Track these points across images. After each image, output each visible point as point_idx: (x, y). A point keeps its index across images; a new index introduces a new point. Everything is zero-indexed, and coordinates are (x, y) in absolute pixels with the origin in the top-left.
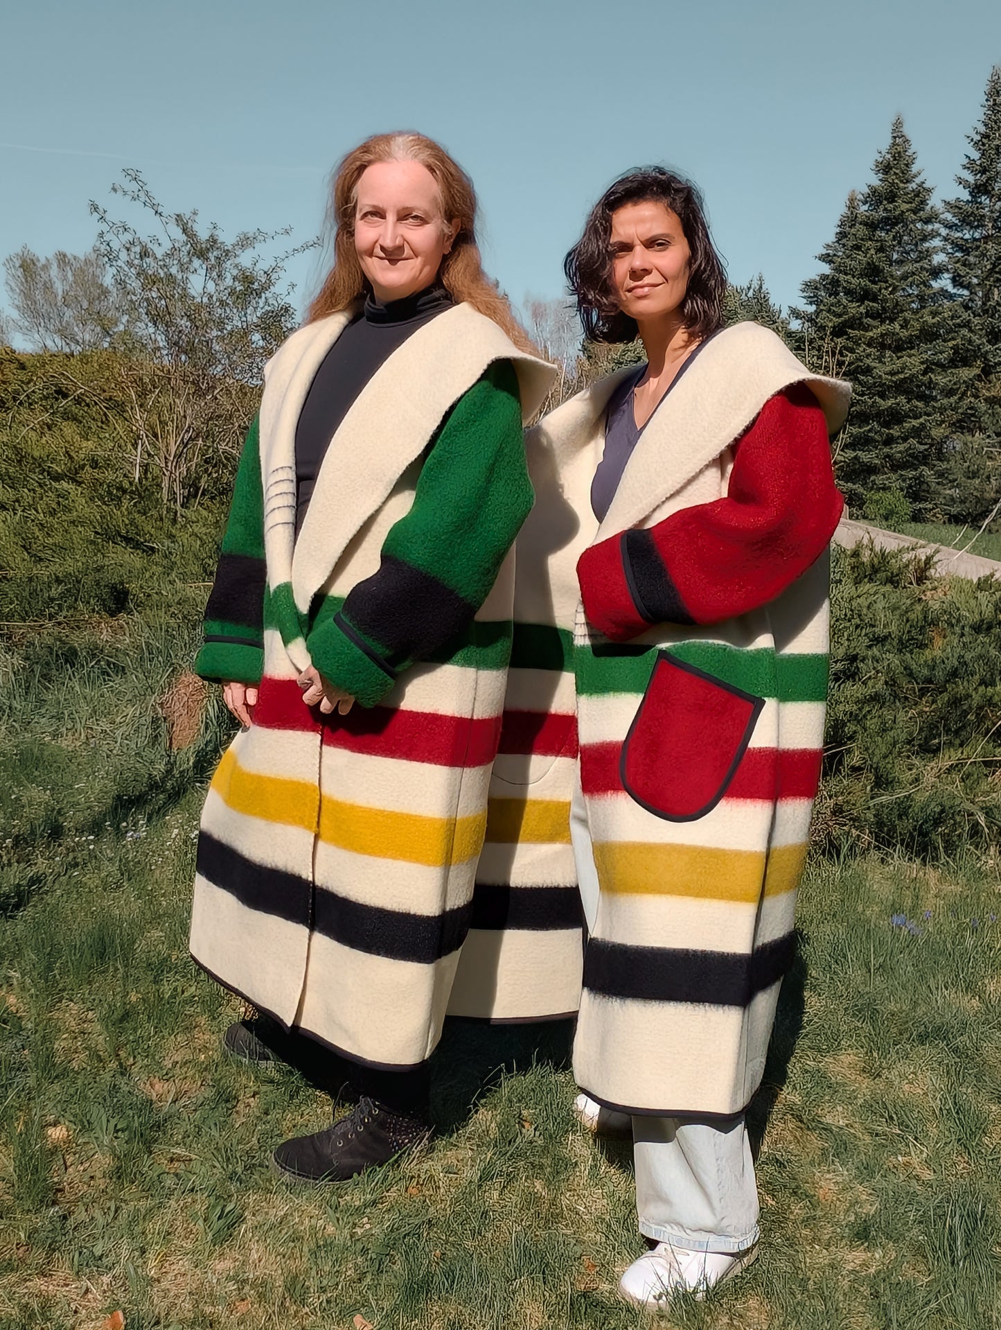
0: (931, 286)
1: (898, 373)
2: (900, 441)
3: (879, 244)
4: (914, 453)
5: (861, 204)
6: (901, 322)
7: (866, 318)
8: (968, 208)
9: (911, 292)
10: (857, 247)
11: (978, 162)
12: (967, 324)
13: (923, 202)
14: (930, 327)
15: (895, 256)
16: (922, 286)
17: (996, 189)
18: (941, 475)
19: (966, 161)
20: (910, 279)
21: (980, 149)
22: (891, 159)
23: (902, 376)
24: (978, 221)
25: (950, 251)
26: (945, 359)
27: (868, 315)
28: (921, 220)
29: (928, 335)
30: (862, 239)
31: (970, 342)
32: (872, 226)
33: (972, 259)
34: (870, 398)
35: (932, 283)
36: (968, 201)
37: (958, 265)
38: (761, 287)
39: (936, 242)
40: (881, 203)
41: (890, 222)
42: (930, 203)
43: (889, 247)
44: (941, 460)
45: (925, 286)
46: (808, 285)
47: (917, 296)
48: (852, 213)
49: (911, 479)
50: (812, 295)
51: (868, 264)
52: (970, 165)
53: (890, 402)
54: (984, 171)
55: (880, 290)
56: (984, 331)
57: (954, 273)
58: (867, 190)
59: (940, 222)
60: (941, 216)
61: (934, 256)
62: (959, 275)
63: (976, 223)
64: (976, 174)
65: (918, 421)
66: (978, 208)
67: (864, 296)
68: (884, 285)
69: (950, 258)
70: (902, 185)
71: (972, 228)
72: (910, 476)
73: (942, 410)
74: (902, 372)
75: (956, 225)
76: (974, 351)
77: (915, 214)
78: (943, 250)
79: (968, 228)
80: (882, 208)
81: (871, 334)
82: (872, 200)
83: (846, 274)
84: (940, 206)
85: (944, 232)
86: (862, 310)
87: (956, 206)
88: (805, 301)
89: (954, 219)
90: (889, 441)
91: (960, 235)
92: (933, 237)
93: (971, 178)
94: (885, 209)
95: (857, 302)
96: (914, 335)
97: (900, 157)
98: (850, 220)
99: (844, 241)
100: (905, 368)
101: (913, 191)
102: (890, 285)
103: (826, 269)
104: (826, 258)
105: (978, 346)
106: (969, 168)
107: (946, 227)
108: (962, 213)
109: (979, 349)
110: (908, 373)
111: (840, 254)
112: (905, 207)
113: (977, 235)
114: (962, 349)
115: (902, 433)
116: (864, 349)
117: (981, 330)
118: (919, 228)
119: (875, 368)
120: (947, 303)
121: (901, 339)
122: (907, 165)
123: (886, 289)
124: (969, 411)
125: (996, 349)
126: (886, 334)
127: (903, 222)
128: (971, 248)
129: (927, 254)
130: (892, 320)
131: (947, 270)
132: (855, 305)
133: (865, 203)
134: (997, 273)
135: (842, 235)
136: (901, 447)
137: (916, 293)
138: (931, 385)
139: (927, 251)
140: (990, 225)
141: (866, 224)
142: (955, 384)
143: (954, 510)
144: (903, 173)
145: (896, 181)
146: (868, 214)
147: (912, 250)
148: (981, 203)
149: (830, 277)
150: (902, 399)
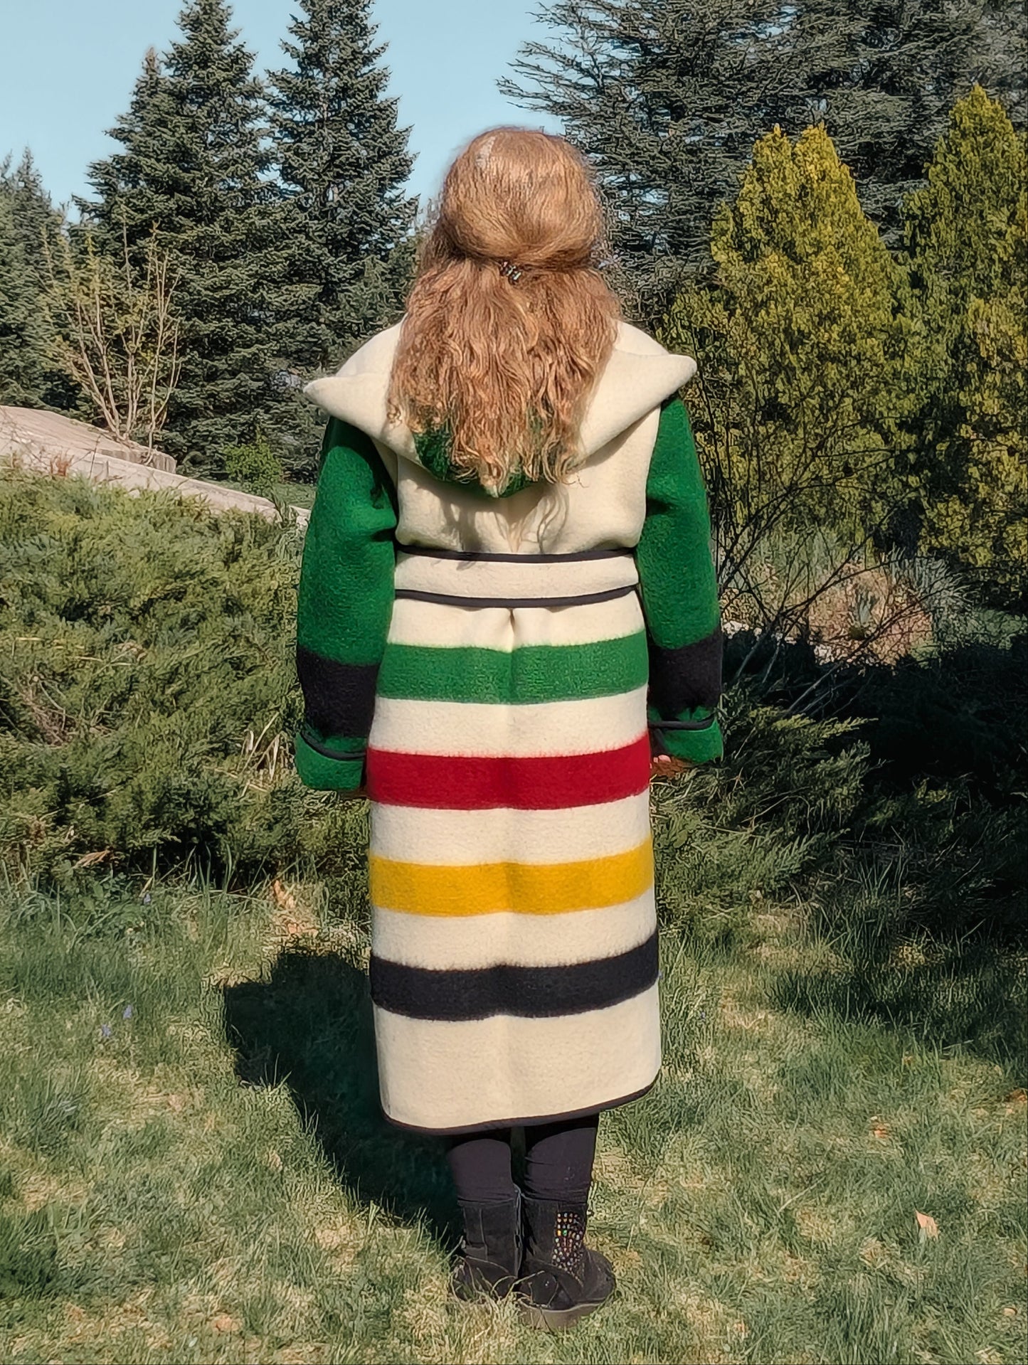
0: (255, 179)
1: (221, 288)
2: (227, 376)
3: (190, 120)
4: (246, 392)
5: (163, 66)
6: (222, 223)
7: (177, 215)
8: (298, 81)
9: (232, 184)
10: (162, 123)
11: (308, 26)
12: (303, 229)
13: (243, 71)
14: (259, 230)
15: (211, 138)
16: (246, 178)
17: (331, 61)
18: (278, 420)
19: (293, 24)
20: (232, 168)
21: (309, 10)
22: (201, 12)
23: (227, 292)
24: (311, 99)
25: (278, 135)
26: (279, 272)
27: (180, 212)
28: (241, 93)
29: (257, 241)
30: (167, 113)
31: (308, 250)
32: (180, 97)
33: (304, 146)
34: (188, 319)
35: (259, 175)
36: (297, 74)
37: (289, 154)
38: (28, 167)
39: (261, 124)
40: (190, 67)
41: (204, 93)
42: (253, 73)
43: (203, 125)
44: (279, 402)
45: (250, 178)
46: (97, 169)
47: (241, 190)
48: (151, 79)
49: (243, 424)
50: (103, 181)
51: (178, 145)
52: (298, 29)
53: (214, 325)
54: (315, 38)
55: (193, 180)
56: (324, 238)
57: (283, 163)
58: (171, 50)
59: (264, 98)
60: (266, 90)
61: (259, 140)
62: (291, 166)
63: (309, 103)
64: (306, 41)
65: (249, 350)
66: (310, 85)
67: (173, 187)
68: (198, 174)
69: (279, 144)
70: (215, 46)
71: (303, 107)
72: (242, 421)
73: (277, 336)
74: (227, 288)
75: (284, 103)
76: (314, 263)
77: (234, 86)
78: (270, 134)
79: (298, 107)
80: (191, 74)
81: (184, 236)
82: (178, 63)
83: (150, 157)
84: (264, 79)
85: (270, 110)
86: (172, 204)
87: (283, 79)
88: (94, 189)
89: (281, 96)
90: (212, 376)
91: (288, 115)
92: (258, 116)
93: (300, 47)
94: (196, 76)
95: (165, 193)
96: (241, 240)
97: (211, 10)
98: (150, 86)
99: (143, 113)
100: (229, 283)
101: (230, 55)
102: (206, 175)
103: (121, 149)
104: (120, 135)
105: (319, 256)
106: (296, 32)
107: (271, 104)
108: (291, 88)
109: (320, 261)
110: (234, 289)
111: (137, 129)
112: (221, 75)
113: (310, 118)
114: (299, 260)
115: (230, 365)
116: (178, 256)
117: (320, 237)
118: (240, 103)
119: (192, 280)
120: (279, 202)
121: (222, 245)
122: (221, 21)
123: (202, 179)
124: (310, 339)
125: (340, 261)
126: (203, 238)
127: (218, 94)
128: (303, 132)
129: (251, 138)
130: (211, 221)
131: (276, 159)
132: (162, 197)
133: (169, 66)
134: (337, 166)
135: (139, 106)
136: (230, 384)
137: (239, 186)
138: (261, 305)
139: (252, 135)
140: (325, 106)
141: (171, 94)
142: (292, 304)
143: (297, 465)
144: (216, 30)
145: (209, 41)
146: (172, 80)
147: (232, 131)
148: (312, 77)
149: (127, 159)
150: (229, 322)
